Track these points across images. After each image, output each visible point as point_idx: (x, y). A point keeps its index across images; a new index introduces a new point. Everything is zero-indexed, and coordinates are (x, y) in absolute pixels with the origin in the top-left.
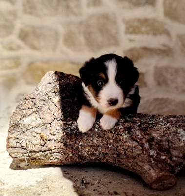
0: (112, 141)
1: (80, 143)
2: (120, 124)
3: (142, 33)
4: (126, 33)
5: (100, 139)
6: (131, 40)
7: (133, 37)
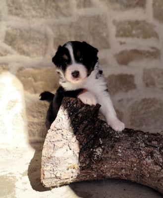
0: (135, 164)
1: (105, 167)
2: (142, 149)
3: (133, 36)
4: (117, 36)
5: (124, 162)
6: (121, 43)
7: (123, 40)
